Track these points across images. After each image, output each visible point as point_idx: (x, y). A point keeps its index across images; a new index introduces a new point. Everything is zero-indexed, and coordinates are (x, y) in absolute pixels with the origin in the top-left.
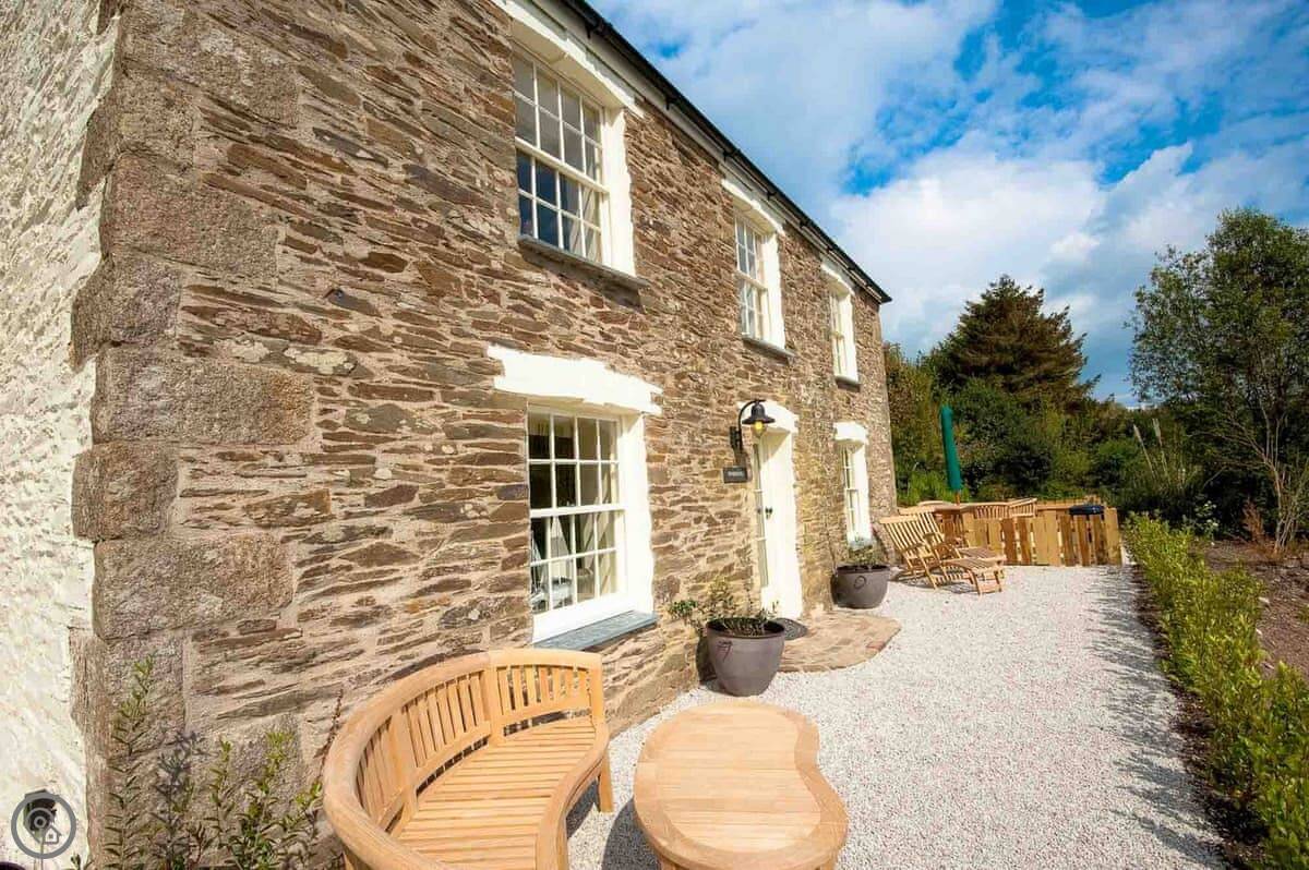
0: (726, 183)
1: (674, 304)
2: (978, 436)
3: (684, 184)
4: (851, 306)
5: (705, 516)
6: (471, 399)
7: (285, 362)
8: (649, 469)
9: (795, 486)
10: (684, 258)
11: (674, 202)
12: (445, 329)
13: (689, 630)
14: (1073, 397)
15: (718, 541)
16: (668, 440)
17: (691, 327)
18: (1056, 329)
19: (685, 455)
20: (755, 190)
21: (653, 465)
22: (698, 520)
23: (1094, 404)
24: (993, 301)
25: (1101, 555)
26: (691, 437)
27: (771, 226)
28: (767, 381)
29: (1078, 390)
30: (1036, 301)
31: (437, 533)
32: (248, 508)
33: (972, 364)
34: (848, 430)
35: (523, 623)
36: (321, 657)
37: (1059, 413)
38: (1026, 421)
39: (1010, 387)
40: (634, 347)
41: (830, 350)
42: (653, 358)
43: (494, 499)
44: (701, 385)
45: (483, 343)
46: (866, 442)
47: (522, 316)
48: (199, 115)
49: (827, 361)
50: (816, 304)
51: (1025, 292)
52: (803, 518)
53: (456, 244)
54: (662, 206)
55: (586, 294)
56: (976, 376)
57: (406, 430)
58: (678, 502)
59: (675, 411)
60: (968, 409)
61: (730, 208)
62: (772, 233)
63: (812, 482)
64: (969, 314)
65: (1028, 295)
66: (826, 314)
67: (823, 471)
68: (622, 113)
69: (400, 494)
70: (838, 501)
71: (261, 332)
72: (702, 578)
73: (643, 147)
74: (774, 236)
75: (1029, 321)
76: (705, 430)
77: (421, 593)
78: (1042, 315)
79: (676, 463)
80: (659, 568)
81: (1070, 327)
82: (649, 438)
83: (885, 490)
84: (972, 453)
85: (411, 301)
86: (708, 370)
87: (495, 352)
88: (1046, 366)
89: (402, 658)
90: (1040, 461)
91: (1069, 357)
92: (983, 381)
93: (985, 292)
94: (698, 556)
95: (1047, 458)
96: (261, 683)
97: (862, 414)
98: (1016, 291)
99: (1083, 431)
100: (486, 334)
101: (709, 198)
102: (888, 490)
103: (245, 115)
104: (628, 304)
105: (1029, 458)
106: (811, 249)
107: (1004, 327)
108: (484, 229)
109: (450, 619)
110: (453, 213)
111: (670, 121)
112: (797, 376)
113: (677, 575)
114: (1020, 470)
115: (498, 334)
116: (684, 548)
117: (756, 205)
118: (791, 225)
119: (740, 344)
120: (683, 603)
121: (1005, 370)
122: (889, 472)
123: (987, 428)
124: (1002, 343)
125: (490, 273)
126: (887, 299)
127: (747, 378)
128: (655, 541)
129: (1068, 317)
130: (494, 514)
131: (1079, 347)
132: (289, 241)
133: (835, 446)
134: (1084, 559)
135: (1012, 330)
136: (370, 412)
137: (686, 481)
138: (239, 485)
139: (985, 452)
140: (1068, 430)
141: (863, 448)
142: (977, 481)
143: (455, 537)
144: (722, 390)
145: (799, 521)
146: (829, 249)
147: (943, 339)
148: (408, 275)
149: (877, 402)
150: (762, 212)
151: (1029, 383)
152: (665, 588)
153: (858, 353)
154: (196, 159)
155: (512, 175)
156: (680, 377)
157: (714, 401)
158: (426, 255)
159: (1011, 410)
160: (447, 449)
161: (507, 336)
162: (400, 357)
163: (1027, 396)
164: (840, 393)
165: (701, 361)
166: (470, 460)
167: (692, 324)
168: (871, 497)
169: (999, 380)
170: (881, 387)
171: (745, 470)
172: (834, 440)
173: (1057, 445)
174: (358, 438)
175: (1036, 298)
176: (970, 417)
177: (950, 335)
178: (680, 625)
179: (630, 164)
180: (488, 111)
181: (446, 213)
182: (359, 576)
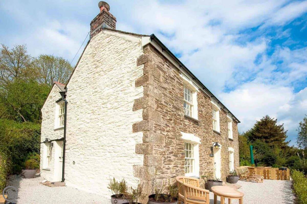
0: (211, 102)
1: (203, 124)
2: (258, 153)
3: (205, 103)
4: (232, 124)
5: (207, 162)
6: (179, 140)
7: (162, 134)
8: (199, 153)
9: (221, 159)
10: (204, 116)
11: (203, 106)
12: (176, 129)
13: (204, 181)
14: (283, 145)
15: (208, 166)
16: (202, 148)
17: (206, 129)
18: (280, 129)
19: (204, 151)
20: (216, 102)
21: (200, 152)
22: (206, 162)
23: (288, 147)
24: (264, 121)
25: (285, 178)
26: (205, 148)
27: (218, 109)
28: (217, 139)
29: (285, 144)
30: (275, 122)
31: (175, 159)
32: (159, 152)
33: (257, 136)
34: (231, 149)
35: (184, 174)
36: (165, 173)
37: (279, 149)
38: (270, 150)
39: (267, 142)
40: (198, 132)
41: (228, 133)
42: (200, 134)
43: (181, 155)
44: (207, 139)
45: (180, 131)
46: (234, 152)
47: (184, 127)
48: (154, 101)
49: (227, 135)
50: (225, 123)
51: (272, 119)
52: (222, 165)
53: (177, 117)
54: (202, 107)
55: (192, 123)
56: (258, 139)
57: (172, 143)
58: (203, 159)
59: (203, 143)
60: (256, 146)
61: (212, 106)
62: (218, 110)
63: (224, 158)
64: (257, 124)
65: (273, 120)
66: (227, 126)
67: (226, 157)
68: (196, 92)
69: (172, 153)
70: (228, 163)
71: (160, 130)
72: (206, 172)
73: (199, 97)
74: (219, 111)
75: (273, 127)
76: (207, 147)
77: (174, 167)
78: (276, 125)
79: (202, 152)
80: (200, 169)
81: (283, 128)
82: (199, 147)
83: (237, 162)
84: (256, 157)
85: (173, 125)
86: (208, 136)
87: (181, 133)
88: (277, 137)
89: (172, 175)
90: (273, 159)
91: (283, 136)
92: (260, 140)
93: (261, 119)
94: (205, 169)
95: (275, 159)
96: (160, 175)
97: (233, 146)
98: (270, 119)
99: (285, 153)
100: (180, 130)
101: (208, 105)
102: (238, 162)
103: (158, 101)
104: (197, 125)
105: (271, 159)
106: (225, 112)
107: (266, 128)
108: (180, 114)
109: (177, 171)
110: (177, 112)
111: (203, 92)
112: (222, 138)
113: (203, 171)
114: (268, 161)
115: (181, 130)
116: (204, 167)
117: (216, 105)
118: (222, 108)
119: (213, 131)
120: (203, 176)
121: (266, 138)
122: (238, 158)
123: (260, 151)
124: (265, 131)
125: (181, 121)
126: (239, 122)
127: (214, 138)
128: (200, 165)
129: (283, 126)
130: (181, 157)
131: (286, 133)
132: (162, 118)
133: (228, 152)
134: (281, 179)
135: (268, 128)
136: (169, 141)
137: (204, 155)
138: (158, 149)
139: (259, 156)
140: (281, 153)
141: (233, 153)
142: (257, 163)
143: (177, 159)
144: (210, 140)
145: (221, 165)
146: (228, 113)
147: (250, 129)
148: (172, 121)
149: (236, 144)
150: (217, 106)
151: (272, 141)
152: (201, 173)
153: (233, 133)
154: (154, 107)
155: (183, 105)
156: (203, 137)
157: (208, 142)
158: (174, 118)
159: (267, 147)
160: (176, 147)
161: (183, 130)
162: (172, 133)
163: (271, 144)
164: (229, 141)
165: (207, 135)
166: (178, 149)
167: (206, 128)
168: (234, 163)
169: (264, 140)
170: (237, 141)
171: (213, 155)
172: (228, 151)
173: (278, 156)
174: (168, 144)
175: (275, 121)
176: (256, 148)
177: (252, 129)
178: (202, 180)
179: (198, 101)
180: (181, 95)
181: (176, 112)
182: (168, 163)
